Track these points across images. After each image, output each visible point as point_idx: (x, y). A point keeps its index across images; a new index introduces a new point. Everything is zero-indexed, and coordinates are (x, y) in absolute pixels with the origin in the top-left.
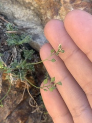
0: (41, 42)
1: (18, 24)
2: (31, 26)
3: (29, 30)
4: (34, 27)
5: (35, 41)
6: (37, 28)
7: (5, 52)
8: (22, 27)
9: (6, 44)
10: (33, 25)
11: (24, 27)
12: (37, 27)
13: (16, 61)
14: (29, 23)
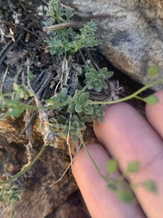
0: (131, 50)
1: (80, 8)
2: (111, 11)
3: (105, 21)
4: (119, 14)
5: (116, 48)
6: (125, 17)
7: (43, 72)
8: (91, 13)
9: (46, 51)
10: (116, 10)
11: (94, 14)
12: (125, 13)
13: (64, 91)
14: (106, 6)
